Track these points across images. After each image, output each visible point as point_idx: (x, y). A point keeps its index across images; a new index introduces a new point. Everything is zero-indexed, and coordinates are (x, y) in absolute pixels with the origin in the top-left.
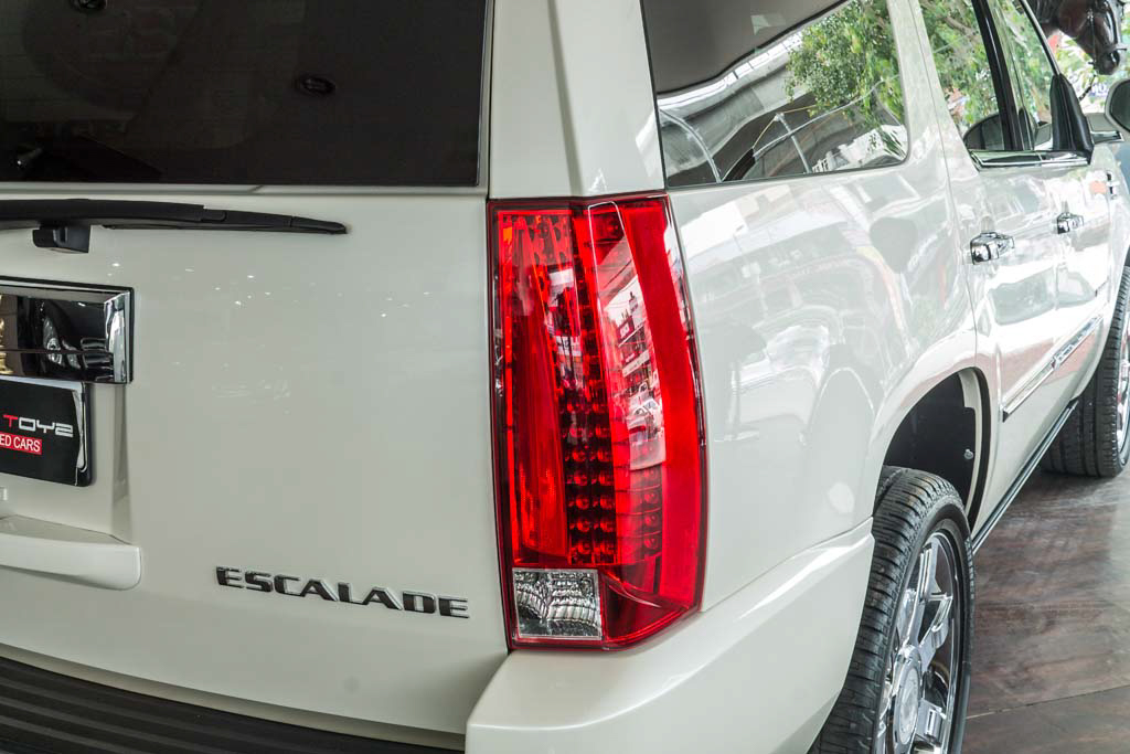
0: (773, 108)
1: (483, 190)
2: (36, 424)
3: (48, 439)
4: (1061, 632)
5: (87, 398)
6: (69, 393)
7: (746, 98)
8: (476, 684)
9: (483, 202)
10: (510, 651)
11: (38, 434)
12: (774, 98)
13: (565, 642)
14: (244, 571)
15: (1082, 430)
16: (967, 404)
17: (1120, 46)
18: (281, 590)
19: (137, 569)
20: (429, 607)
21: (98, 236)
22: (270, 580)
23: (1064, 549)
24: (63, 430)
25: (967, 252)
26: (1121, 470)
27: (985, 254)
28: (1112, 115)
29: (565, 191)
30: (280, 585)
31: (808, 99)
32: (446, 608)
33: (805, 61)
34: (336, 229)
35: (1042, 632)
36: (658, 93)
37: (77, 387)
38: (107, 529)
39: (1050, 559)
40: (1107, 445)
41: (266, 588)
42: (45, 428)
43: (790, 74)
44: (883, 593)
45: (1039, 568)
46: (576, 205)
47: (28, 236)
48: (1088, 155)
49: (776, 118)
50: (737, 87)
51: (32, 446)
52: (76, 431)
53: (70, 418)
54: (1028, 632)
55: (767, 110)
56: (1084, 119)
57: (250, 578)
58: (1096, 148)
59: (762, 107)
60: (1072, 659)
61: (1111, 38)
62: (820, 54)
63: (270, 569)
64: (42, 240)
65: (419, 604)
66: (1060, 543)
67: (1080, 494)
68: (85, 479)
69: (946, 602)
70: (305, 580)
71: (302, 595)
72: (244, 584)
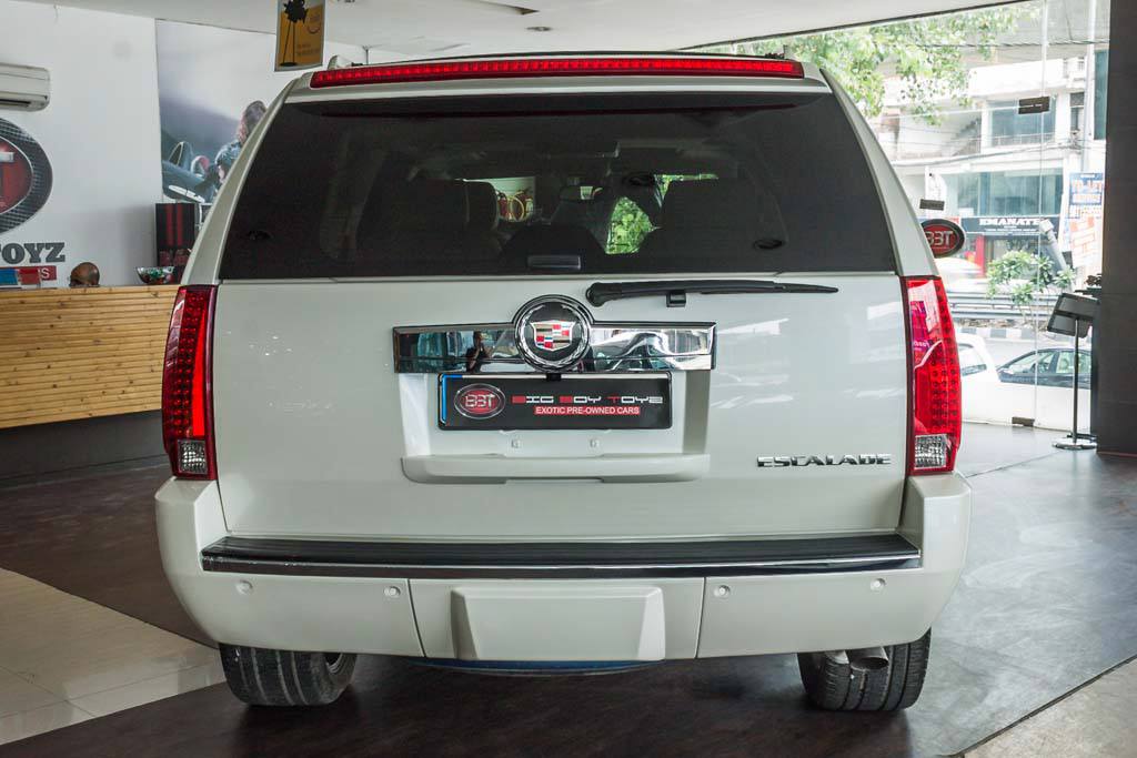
1: (898, 272)
2: (635, 399)
3: (645, 406)
11: (637, 404)
20: (872, 461)
22: (788, 460)
24: (655, 400)
32: (880, 462)
38: (682, 451)
41: (786, 464)
42: (642, 400)
57: (776, 461)
65: (867, 461)
68: (667, 425)
70: (808, 458)
71: (807, 464)
72: (773, 464)
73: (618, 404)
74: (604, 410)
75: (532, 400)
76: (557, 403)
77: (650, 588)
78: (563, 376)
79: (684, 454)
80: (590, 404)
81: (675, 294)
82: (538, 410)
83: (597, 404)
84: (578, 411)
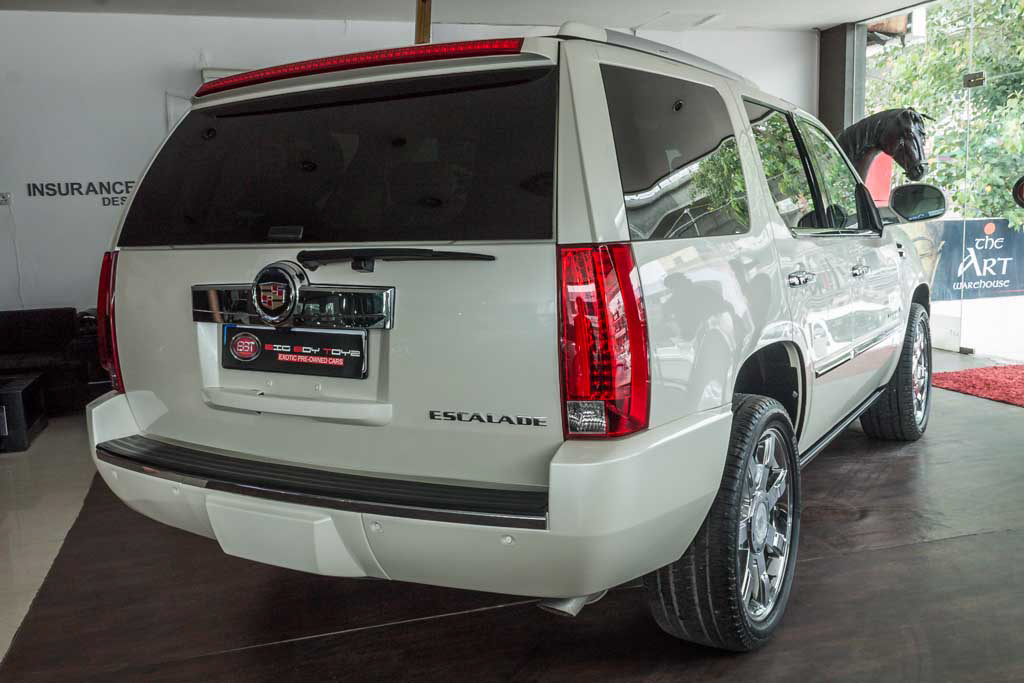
0: (683, 206)
1: (554, 240)
2: (341, 352)
3: (347, 359)
4: (869, 520)
5: (367, 338)
6: (361, 336)
7: (666, 200)
8: (550, 456)
9: (554, 246)
10: (565, 440)
11: (342, 356)
12: (683, 200)
13: (591, 435)
14: (443, 411)
15: (891, 408)
16: (792, 365)
17: (923, 161)
18: (460, 418)
19: (390, 414)
20: (529, 422)
21: (378, 265)
22: (455, 415)
23: (877, 479)
24: (355, 354)
25: (787, 281)
26: (920, 436)
27: (797, 282)
28: (894, 208)
29: (589, 241)
30: (460, 417)
31: (705, 202)
32: (537, 423)
33: (702, 180)
34: (491, 258)
35: (857, 520)
36: (626, 193)
37: (363, 333)
38: (375, 399)
39: (868, 484)
40: (907, 417)
41: (453, 418)
42: (345, 353)
43: (692, 186)
44: (741, 449)
45: (860, 489)
46: (595, 246)
47: (350, 264)
48: (880, 233)
49: (685, 212)
50: (660, 194)
51: (340, 362)
52: (362, 354)
53: (360, 348)
54: (848, 520)
55: (681, 207)
56: (877, 210)
57: (445, 414)
58: (886, 228)
59: (677, 205)
60: (873, 533)
61: (917, 156)
62: (710, 176)
63: (454, 410)
64: (355, 267)
65: (524, 422)
66: (874, 476)
67: (890, 450)
68: (365, 376)
69: (783, 473)
70: (471, 414)
71: (470, 420)
72: (443, 418)
73: (330, 355)
74: (321, 360)
75: (277, 348)
76: (292, 353)
77: (321, 515)
78: (293, 330)
79: (377, 402)
80: (312, 354)
81: (362, 261)
82: (281, 357)
83: (317, 355)
84: (303, 359)
